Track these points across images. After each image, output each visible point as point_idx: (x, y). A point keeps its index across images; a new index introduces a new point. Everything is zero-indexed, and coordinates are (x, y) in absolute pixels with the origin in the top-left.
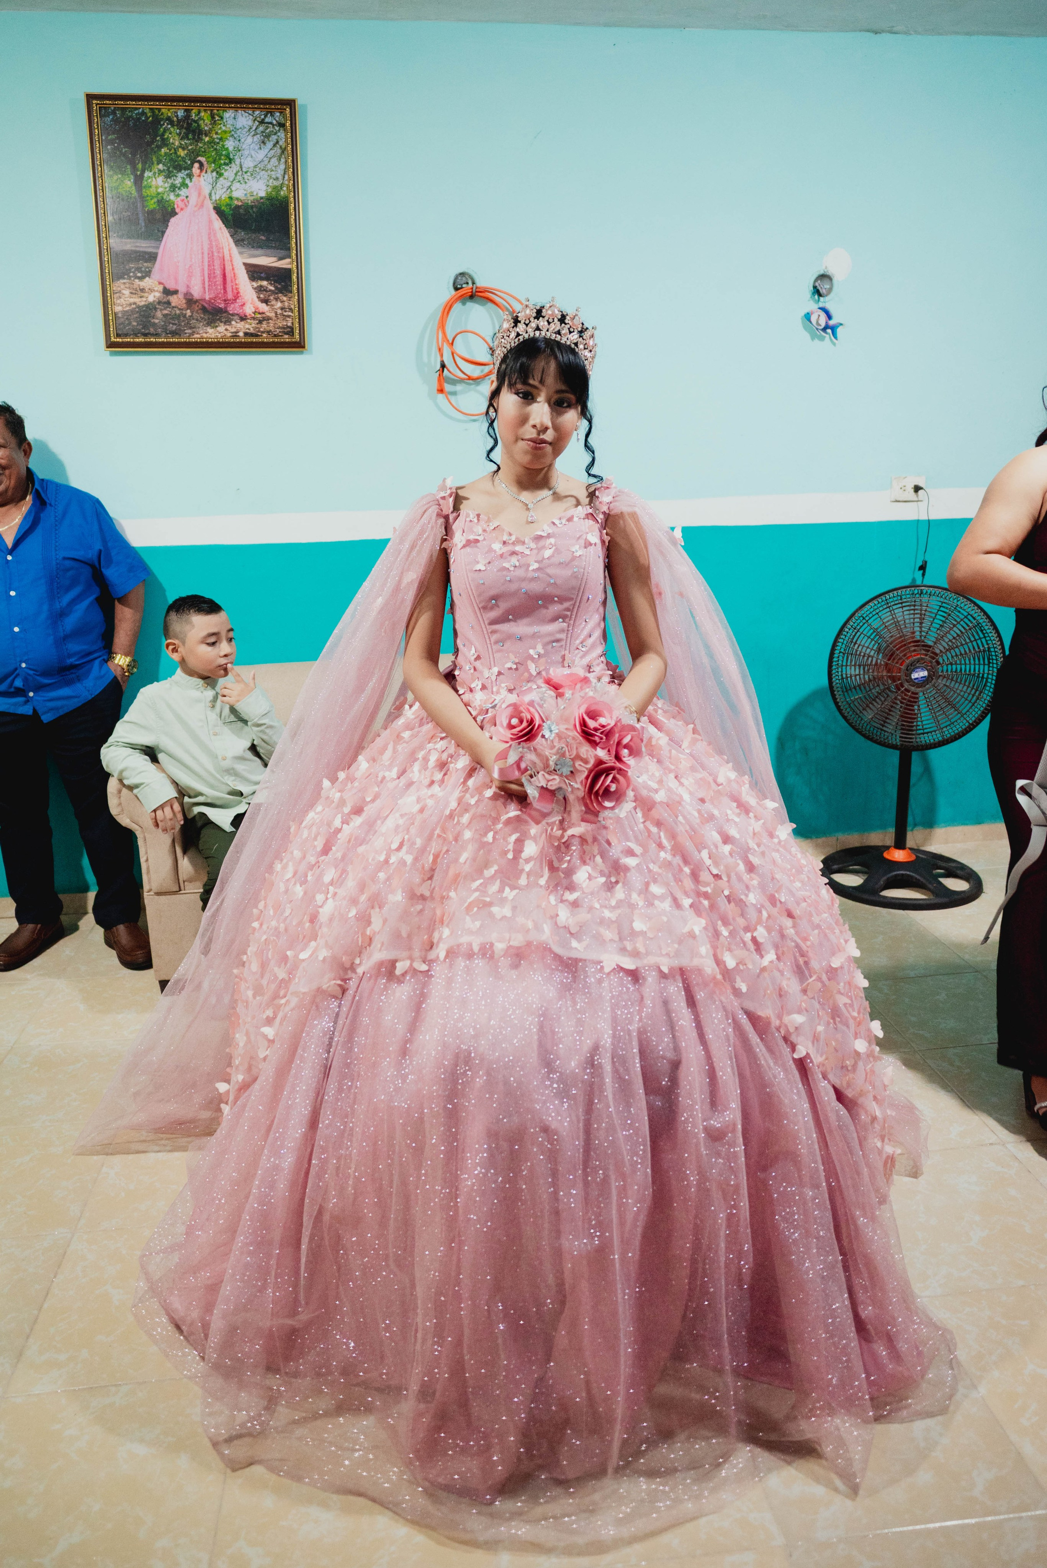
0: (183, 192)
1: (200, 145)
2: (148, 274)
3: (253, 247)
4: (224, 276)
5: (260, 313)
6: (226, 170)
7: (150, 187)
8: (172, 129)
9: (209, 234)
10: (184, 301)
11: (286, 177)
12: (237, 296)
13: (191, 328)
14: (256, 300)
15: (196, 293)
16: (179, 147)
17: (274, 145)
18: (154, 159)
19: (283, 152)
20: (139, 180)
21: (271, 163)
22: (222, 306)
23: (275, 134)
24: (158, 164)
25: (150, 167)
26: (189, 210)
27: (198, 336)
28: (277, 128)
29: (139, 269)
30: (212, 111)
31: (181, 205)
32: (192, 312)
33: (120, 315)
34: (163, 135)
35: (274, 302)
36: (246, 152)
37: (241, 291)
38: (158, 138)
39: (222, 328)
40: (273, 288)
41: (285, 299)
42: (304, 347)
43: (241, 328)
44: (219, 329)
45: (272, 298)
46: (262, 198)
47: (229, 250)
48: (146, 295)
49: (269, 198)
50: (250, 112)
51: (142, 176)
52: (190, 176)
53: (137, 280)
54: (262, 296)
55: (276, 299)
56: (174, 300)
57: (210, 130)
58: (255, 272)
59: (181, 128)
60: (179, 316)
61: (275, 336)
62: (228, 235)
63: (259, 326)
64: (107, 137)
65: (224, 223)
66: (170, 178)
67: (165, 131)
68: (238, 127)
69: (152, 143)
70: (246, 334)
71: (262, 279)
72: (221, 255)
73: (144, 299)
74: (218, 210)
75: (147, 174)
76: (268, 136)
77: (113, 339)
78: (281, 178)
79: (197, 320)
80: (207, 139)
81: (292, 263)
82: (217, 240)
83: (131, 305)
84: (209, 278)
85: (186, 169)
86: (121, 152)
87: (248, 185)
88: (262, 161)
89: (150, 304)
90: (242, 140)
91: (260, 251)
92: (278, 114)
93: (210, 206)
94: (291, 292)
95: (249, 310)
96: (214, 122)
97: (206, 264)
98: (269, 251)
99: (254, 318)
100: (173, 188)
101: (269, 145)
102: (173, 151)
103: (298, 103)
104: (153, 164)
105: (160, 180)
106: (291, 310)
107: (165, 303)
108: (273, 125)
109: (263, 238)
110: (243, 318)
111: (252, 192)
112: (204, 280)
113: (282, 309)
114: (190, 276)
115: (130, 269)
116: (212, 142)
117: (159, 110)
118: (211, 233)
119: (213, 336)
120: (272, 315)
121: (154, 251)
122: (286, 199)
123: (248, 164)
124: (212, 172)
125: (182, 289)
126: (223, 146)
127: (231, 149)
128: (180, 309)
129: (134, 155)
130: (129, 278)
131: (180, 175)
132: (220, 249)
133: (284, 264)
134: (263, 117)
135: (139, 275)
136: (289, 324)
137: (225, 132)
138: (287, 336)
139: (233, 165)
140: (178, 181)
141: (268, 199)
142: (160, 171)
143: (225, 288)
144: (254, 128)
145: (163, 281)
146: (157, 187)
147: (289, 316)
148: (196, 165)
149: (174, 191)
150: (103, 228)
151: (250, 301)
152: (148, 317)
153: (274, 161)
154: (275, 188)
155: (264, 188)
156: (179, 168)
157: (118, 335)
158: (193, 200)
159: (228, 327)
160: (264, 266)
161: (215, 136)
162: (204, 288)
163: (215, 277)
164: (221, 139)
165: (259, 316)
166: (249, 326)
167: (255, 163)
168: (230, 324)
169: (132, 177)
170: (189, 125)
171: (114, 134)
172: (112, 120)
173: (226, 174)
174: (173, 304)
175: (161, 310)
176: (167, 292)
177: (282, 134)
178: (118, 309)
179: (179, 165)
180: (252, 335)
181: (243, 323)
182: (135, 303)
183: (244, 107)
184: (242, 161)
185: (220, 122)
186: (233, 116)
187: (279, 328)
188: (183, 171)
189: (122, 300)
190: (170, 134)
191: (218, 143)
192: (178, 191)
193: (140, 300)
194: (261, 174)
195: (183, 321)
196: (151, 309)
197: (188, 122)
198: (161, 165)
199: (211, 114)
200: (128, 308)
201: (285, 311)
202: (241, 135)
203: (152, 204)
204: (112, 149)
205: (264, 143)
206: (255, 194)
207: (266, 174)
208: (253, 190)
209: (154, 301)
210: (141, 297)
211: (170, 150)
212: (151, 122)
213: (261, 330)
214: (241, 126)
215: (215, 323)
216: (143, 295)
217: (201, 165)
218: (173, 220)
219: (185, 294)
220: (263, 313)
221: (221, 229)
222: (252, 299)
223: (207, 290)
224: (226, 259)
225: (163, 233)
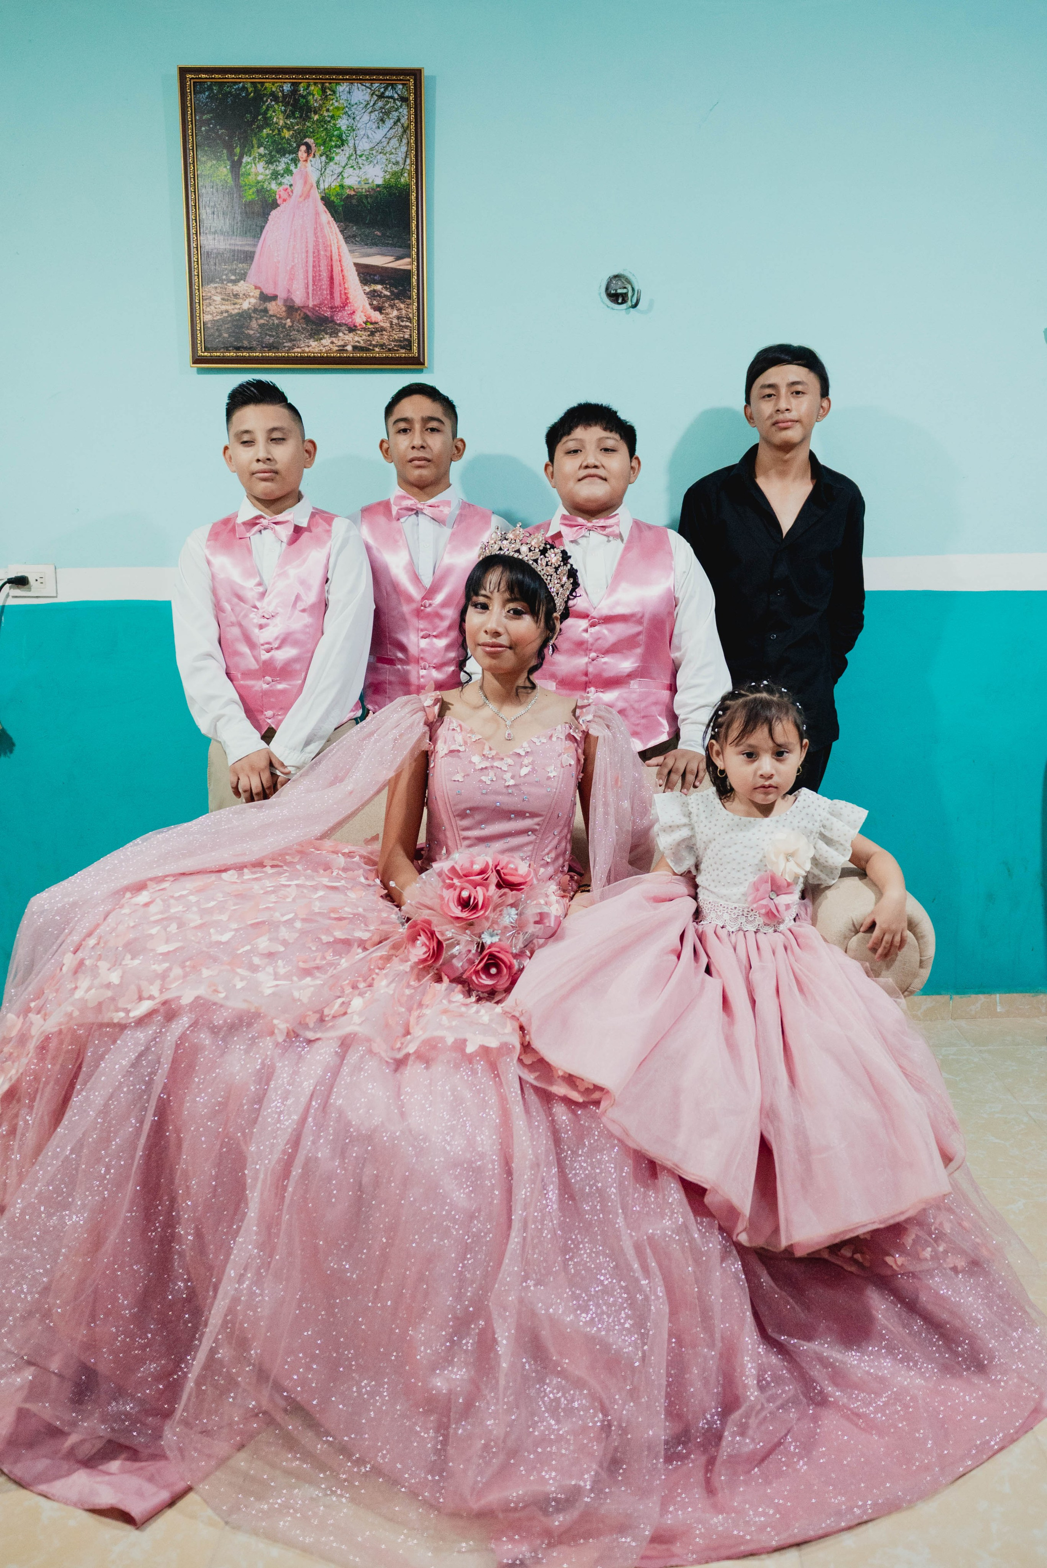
0: (287, 180)
1: (308, 124)
2: (243, 276)
3: (367, 245)
4: (331, 278)
5: (372, 323)
6: (337, 154)
7: (249, 174)
8: (276, 106)
9: (315, 229)
10: (284, 309)
11: (408, 161)
12: (345, 303)
13: (291, 340)
14: (368, 307)
15: (298, 299)
16: (283, 127)
17: (395, 124)
18: (255, 142)
19: (405, 131)
20: (236, 166)
21: (391, 144)
22: (328, 314)
23: (397, 110)
24: (259, 147)
25: (249, 151)
26: (292, 201)
27: (299, 350)
28: (399, 104)
29: (233, 272)
30: (323, 84)
31: (284, 195)
32: (292, 322)
33: (209, 325)
34: (265, 113)
35: (389, 310)
36: (362, 132)
37: (351, 296)
38: (260, 118)
39: (326, 341)
40: (389, 294)
41: (402, 306)
42: (423, 364)
43: (349, 340)
44: (323, 341)
45: (387, 305)
46: (378, 186)
47: (338, 248)
48: (240, 301)
49: (387, 186)
50: (368, 85)
51: (240, 162)
52: (295, 161)
53: (230, 284)
54: (375, 302)
55: (392, 306)
56: (273, 308)
57: (321, 106)
58: (367, 274)
59: (286, 104)
60: (278, 325)
61: (390, 350)
62: (337, 230)
63: (370, 338)
64: (201, 117)
65: (333, 216)
66: (272, 163)
67: (267, 109)
68: (353, 102)
69: (253, 122)
70: (355, 348)
71: (376, 282)
72: (328, 254)
73: (238, 306)
75: (246, 159)
76: (388, 113)
77: (200, 353)
78: (401, 162)
79: (298, 331)
80: (316, 117)
81: (411, 264)
82: (324, 236)
83: (222, 313)
84: (314, 281)
85: (290, 153)
86: (217, 134)
87: (363, 170)
88: (380, 142)
89: (245, 311)
90: (358, 118)
91: (374, 250)
92: (400, 87)
93: (317, 196)
94: (410, 298)
95: (359, 319)
96: (325, 97)
97: (311, 264)
98: (385, 249)
99: (365, 329)
100: (275, 175)
102: (276, 131)
103: (426, 73)
104: (253, 147)
105: (261, 165)
106: (409, 319)
107: (262, 311)
108: (395, 100)
109: (379, 234)
110: (352, 329)
111: (367, 179)
112: (307, 284)
113: (398, 318)
114: (291, 279)
115: (222, 272)
116: (322, 121)
117: (262, 84)
118: (318, 228)
119: (317, 350)
120: (387, 325)
122: (407, 188)
123: (364, 145)
124: (321, 156)
125: (282, 294)
126: (335, 125)
127: (344, 128)
128: (278, 318)
129: (231, 137)
130: (222, 281)
131: (284, 160)
132: (328, 247)
133: (402, 264)
134: (382, 90)
135: (233, 278)
136: (407, 336)
137: (337, 108)
138: (403, 351)
139: (346, 147)
140: (281, 167)
141: (386, 188)
142: (261, 156)
143: (332, 293)
144: (371, 104)
145: (259, 285)
146: (257, 174)
147: (406, 327)
148: (303, 148)
149: (276, 178)
150: (193, 224)
151: (361, 309)
152: (242, 327)
153: (394, 142)
154: (394, 174)
155: (382, 174)
156: (283, 152)
157: (206, 349)
158: (298, 189)
159: (334, 339)
160: (377, 267)
161: (326, 114)
162: (308, 293)
163: (320, 280)
164: (332, 117)
165: (371, 326)
166: (359, 338)
167: (372, 145)
168: (337, 336)
169: (228, 163)
170: (296, 101)
171: (208, 113)
172: (208, 97)
173: (337, 158)
174: (271, 313)
175: (257, 319)
176: (265, 298)
177: (404, 111)
178: (207, 318)
179: (283, 148)
180: (362, 349)
181: (351, 335)
182: (227, 311)
183: (360, 79)
184: (357, 142)
185: (332, 97)
186: (347, 89)
187: (395, 340)
188: (287, 155)
189: (212, 307)
190: (274, 112)
191: (329, 122)
192: (280, 179)
193: (233, 307)
194: (379, 157)
195: (282, 332)
196: (245, 318)
197: (295, 98)
198: (262, 149)
199: (322, 87)
200: (218, 317)
201: (403, 321)
202: (357, 113)
203: (250, 195)
204: (207, 131)
205: (383, 121)
206: (370, 181)
207: (385, 157)
208: (368, 177)
209: (249, 309)
210: (234, 304)
211: (273, 131)
212: (253, 97)
213: (374, 343)
214: (356, 101)
215: (319, 334)
216: (237, 301)
217: (309, 147)
218: (274, 213)
219: (286, 301)
220: (376, 323)
221: (329, 223)
222: (364, 306)
223: (310, 295)
224: (334, 259)
225: (262, 228)
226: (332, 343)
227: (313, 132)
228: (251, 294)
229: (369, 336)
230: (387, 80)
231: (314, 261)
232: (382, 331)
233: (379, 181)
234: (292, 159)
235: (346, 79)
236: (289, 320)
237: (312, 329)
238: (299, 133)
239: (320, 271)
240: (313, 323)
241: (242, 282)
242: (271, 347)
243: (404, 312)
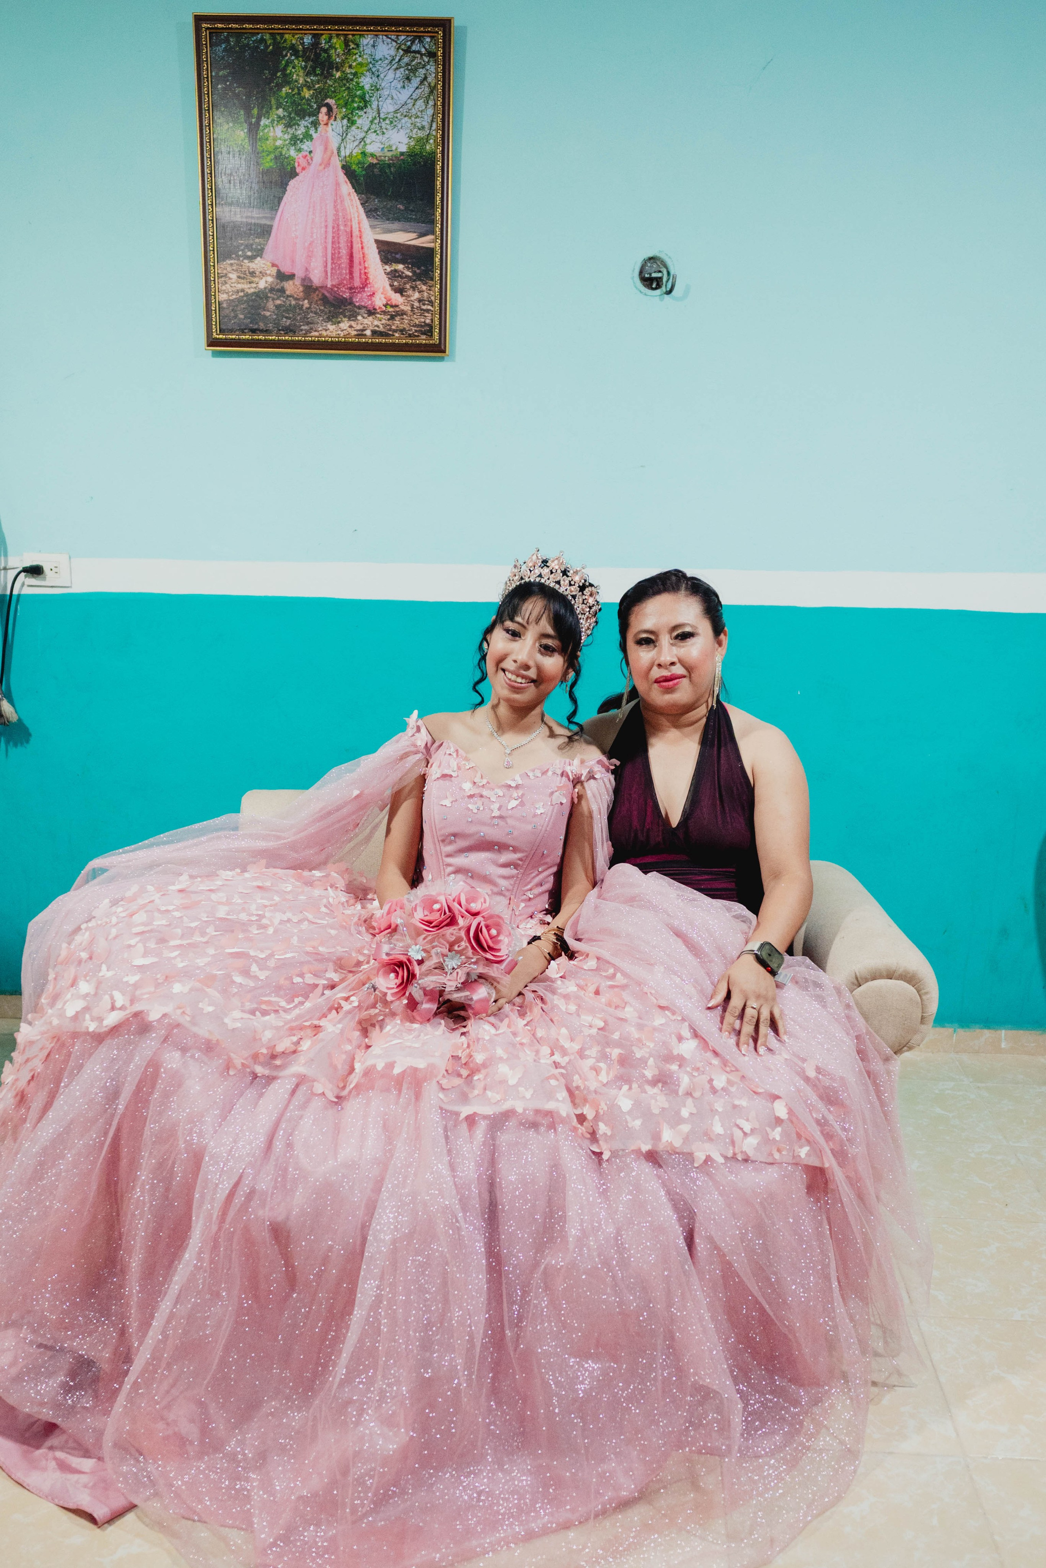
0: (306, 146)
1: (329, 82)
2: (259, 253)
3: (388, 219)
4: (351, 256)
5: (392, 306)
6: (360, 116)
7: (267, 139)
8: (296, 62)
9: (335, 202)
10: (301, 289)
11: (434, 125)
12: (365, 283)
13: (308, 323)
14: (388, 288)
15: (317, 278)
16: (303, 86)
17: (422, 82)
18: (273, 102)
19: (431, 92)
20: (254, 129)
21: (416, 107)
22: (347, 295)
23: (424, 67)
24: (277, 108)
25: (267, 112)
26: (312, 169)
27: (316, 334)
28: (426, 59)
29: (249, 247)
30: (346, 36)
31: (303, 162)
32: (310, 303)
33: (225, 305)
34: (285, 69)
35: (410, 292)
36: (386, 92)
37: (371, 277)
38: (279, 74)
39: (345, 325)
40: (410, 274)
41: (424, 288)
42: (444, 352)
43: (368, 324)
44: (342, 325)
45: (408, 286)
46: (402, 154)
47: (359, 223)
48: (256, 279)
49: (412, 154)
50: (393, 37)
51: (258, 124)
52: (315, 124)
53: (246, 261)
54: (396, 283)
55: (414, 288)
56: (292, 288)
57: (343, 62)
58: (388, 252)
59: (307, 59)
60: (295, 307)
61: (410, 336)
62: (358, 203)
63: (390, 322)
64: (217, 73)
65: (354, 187)
66: (291, 126)
67: (287, 65)
68: (377, 58)
69: (271, 80)
70: (374, 333)
71: (398, 262)
72: (348, 230)
73: (254, 285)
74: (347, 170)
75: (264, 122)
76: (414, 71)
77: (215, 335)
78: (427, 126)
79: (316, 313)
80: (338, 74)
81: (435, 241)
82: (344, 210)
83: (238, 292)
84: (332, 259)
86: (234, 92)
87: (386, 136)
88: (406, 104)
89: (261, 291)
90: (382, 76)
91: (396, 225)
92: (428, 40)
93: (337, 163)
94: (432, 279)
95: (379, 302)
96: (348, 52)
97: (330, 240)
98: (407, 225)
99: (384, 313)
100: (294, 140)
101: (415, 82)
102: (296, 91)
103: (456, 23)
104: (271, 109)
105: (279, 129)
106: (431, 303)
107: (278, 290)
108: (422, 55)
109: (401, 207)
110: (372, 312)
111: (390, 146)
112: (326, 262)
113: (420, 301)
114: (309, 257)
115: (238, 247)
116: (345, 79)
117: (282, 35)
118: (338, 200)
119: (334, 334)
120: (407, 308)
121: (268, 223)
122: (432, 156)
123: (388, 107)
124: (343, 119)
125: (300, 273)
126: (358, 83)
127: (367, 87)
128: (296, 299)
129: (249, 96)
130: (238, 256)
131: (303, 123)
132: (348, 221)
133: (425, 242)
134: (409, 43)
135: (249, 254)
136: (428, 321)
137: (361, 64)
138: (424, 337)
139: (369, 110)
140: (300, 131)
141: (410, 156)
142: (280, 118)
143: (351, 273)
144: (397, 60)
145: (276, 262)
146: (275, 140)
147: (428, 311)
148: (324, 110)
149: (295, 144)
150: (208, 193)
151: (381, 290)
152: (258, 308)
153: (420, 103)
154: (419, 140)
155: (406, 140)
156: (302, 114)
157: (222, 331)
158: (318, 156)
159: (353, 323)
160: (400, 244)
161: (348, 71)
162: (326, 272)
163: (339, 258)
164: (355, 74)
165: (391, 310)
166: (378, 323)
167: (397, 107)
168: (356, 320)
169: (246, 125)
170: (318, 56)
171: (225, 68)
172: (225, 50)
173: (359, 122)
174: (288, 293)
175: (273, 299)
176: (282, 276)
177: (431, 68)
178: (223, 297)
179: (303, 110)
180: (381, 334)
181: (371, 318)
182: (243, 290)
183: (385, 31)
184: (381, 103)
185: (355, 51)
186: (372, 42)
187: (415, 325)
188: (307, 118)
189: (228, 286)
190: (294, 68)
191: (352, 80)
192: (300, 145)
193: (249, 286)
194: (403, 121)
195: (299, 314)
196: (261, 298)
197: (316, 52)
198: (281, 110)
199: (345, 40)
200: (234, 297)
201: (424, 304)
202: (381, 69)
203: (268, 162)
204: (224, 89)
205: (408, 79)
206: (394, 148)
207: (410, 121)
208: (391, 143)
209: (265, 288)
210: (250, 283)
211: (293, 90)
212: (272, 52)
213: (393, 327)
214: (381, 57)
215: (337, 318)
216: (253, 279)
217: (329, 107)
218: (292, 183)
219: (303, 280)
220: (397, 306)
221: (349, 194)
222: (384, 288)
223: (329, 274)
224: (354, 235)
225: (280, 199)
226: (351, 327)
227: (334, 92)
228: (268, 272)
229: (389, 320)
230: (414, 32)
231: (333, 237)
232: (402, 315)
233: (403, 148)
234: (312, 123)
235: (371, 31)
236: (306, 301)
237: (330, 312)
238: (320, 93)
239: (339, 248)
240: (333, 305)
241: (259, 258)
242: (288, 330)
243: (425, 294)
